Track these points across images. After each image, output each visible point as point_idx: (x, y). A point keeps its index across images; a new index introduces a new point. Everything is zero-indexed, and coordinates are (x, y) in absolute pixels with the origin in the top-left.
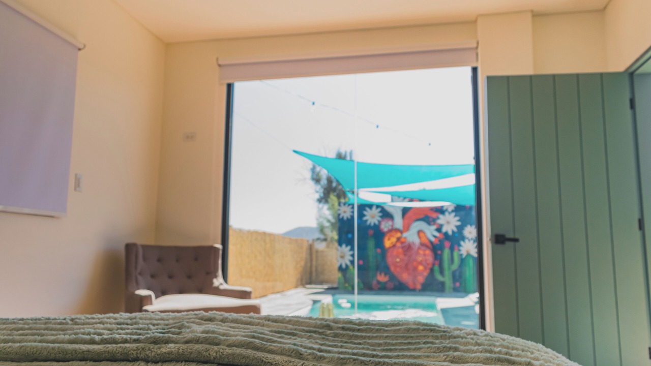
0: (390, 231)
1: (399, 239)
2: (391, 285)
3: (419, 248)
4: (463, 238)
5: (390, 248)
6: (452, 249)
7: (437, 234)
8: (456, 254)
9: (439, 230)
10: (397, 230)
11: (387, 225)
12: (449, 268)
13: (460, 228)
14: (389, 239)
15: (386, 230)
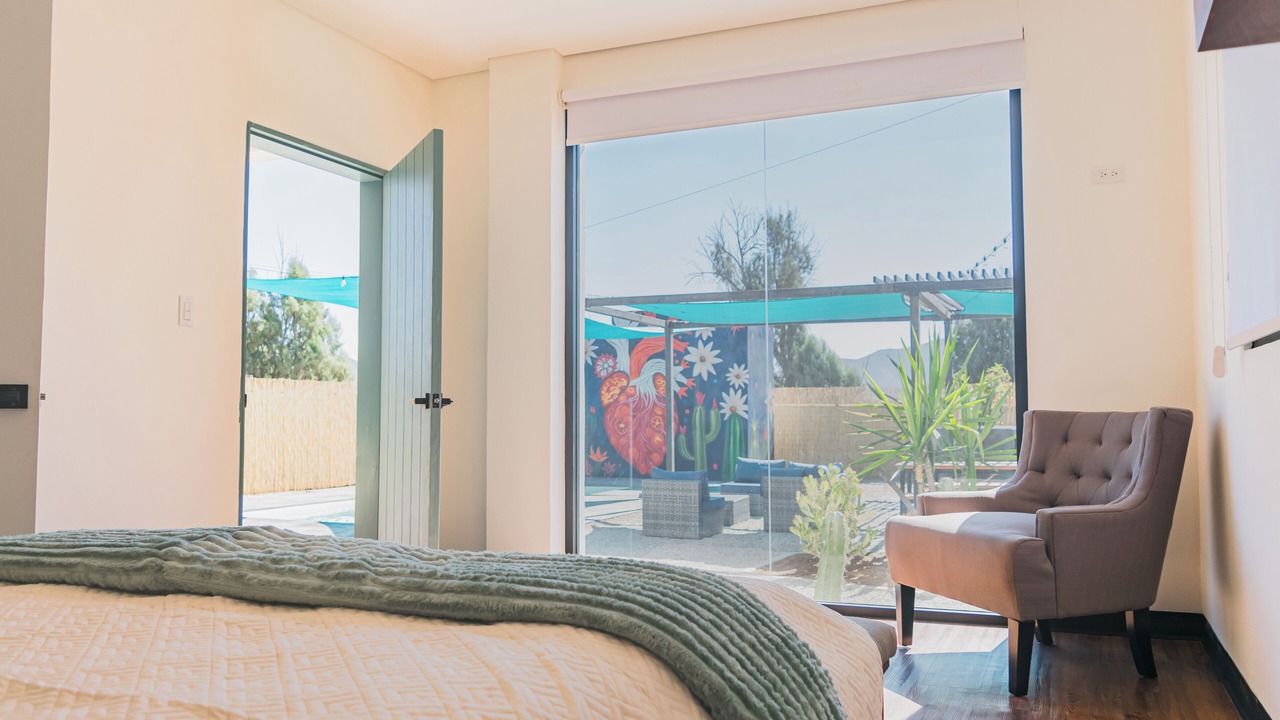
0: (610, 376)
1: (623, 390)
2: (611, 467)
3: (655, 405)
4: (726, 387)
5: (609, 405)
6: (708, 406)
7: (684, 380)
8: (713, 413)
9: (687, 373)
10: (622, 374)
11: (606, 366)
12: (702, 439)
13: (723, 370)
14: (608, 391)
15: (603, 374)
